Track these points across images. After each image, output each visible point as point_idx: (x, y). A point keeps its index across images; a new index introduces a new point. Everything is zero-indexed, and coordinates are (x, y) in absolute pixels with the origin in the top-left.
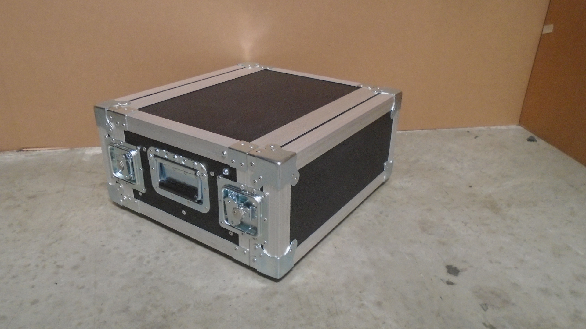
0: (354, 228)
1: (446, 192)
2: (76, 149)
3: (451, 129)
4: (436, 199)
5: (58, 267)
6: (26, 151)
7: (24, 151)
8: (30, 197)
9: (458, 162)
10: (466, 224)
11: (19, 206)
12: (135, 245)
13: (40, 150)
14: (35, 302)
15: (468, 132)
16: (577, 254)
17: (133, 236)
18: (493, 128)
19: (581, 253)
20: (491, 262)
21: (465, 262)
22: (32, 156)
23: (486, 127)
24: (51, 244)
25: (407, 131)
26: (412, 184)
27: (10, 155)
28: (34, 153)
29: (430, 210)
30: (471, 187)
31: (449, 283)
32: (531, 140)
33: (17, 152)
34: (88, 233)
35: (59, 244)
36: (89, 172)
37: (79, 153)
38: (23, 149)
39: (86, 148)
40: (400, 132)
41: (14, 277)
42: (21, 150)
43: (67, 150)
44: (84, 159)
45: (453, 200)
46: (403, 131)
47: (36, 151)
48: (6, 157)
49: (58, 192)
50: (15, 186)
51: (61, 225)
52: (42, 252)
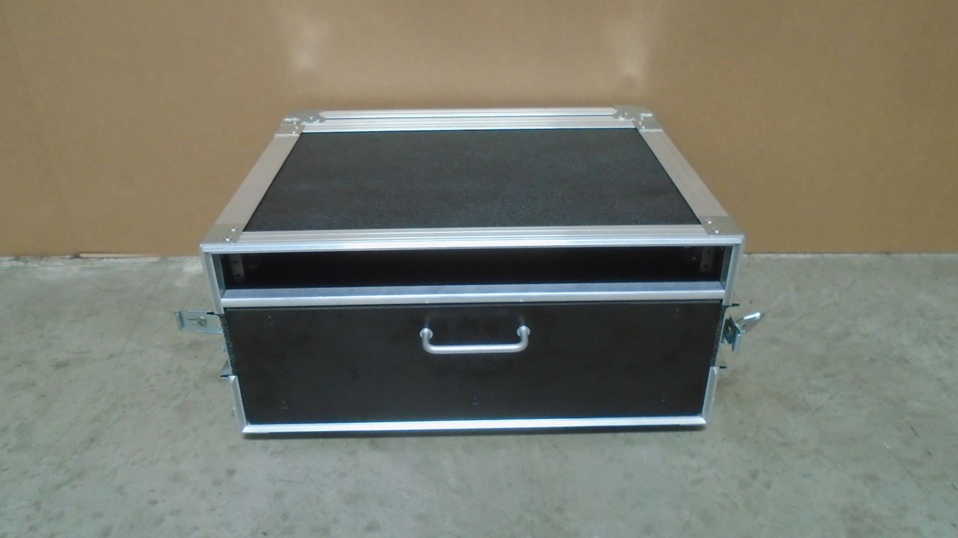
0: (688, 513)
1: (912, 428)
2: (170, 259)
3: (925, 255)
4: (888, 447)
6: (85, 258)
7: (82, 258)
8: (59, 366)
9: (941, 343)
11: (33, 384)
12: (213, 509)
13: (108, 258)
17: (217, 483)
22: (93, 269)
24: (58, 487)
25: (823, 255)
26: (831, 398)
27: (58, 266)
28: (98, 264)
29: (871, 478)
33: (71, 259)
34: (133, 464)
35: (73, 488)
37: (173, 267)
38: (82, 255)
39: (188, 258)
40: (809, 256)
42: (77, 256)
43: (155, 259)
44: (178, 284)
45: (929, 453)
46: (817, 256)
47: (103, 258)
48: (50, 269)
49: (111, 356)
50: (41, 336)
51: (92, 440)
52: (37, 505)
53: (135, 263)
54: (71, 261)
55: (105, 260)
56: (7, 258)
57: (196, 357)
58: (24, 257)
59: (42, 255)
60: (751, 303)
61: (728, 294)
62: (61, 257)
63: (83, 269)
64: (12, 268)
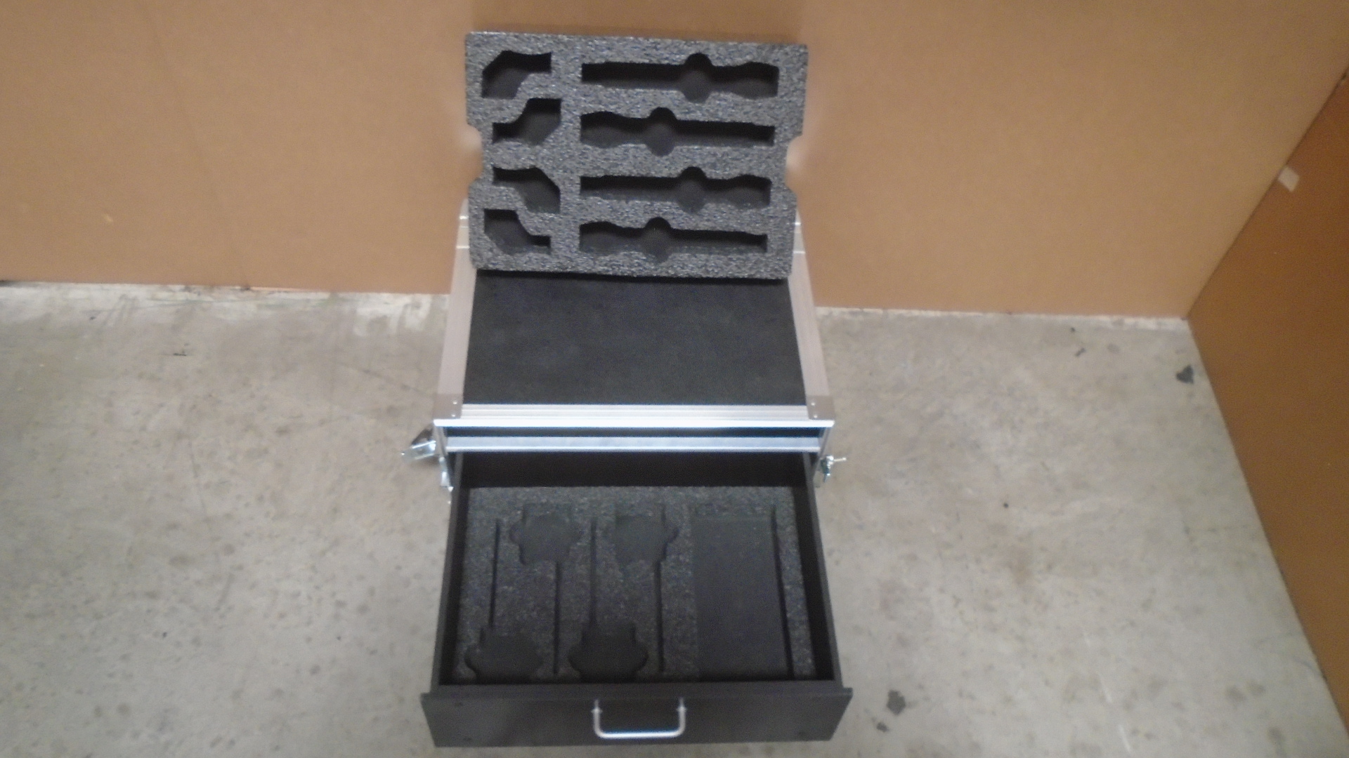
1: (957, 515)
2: (341, 295)
3: (1043, 316)
4: (933, 531)
5: (340, 604)
6: (256, 291)
7: (253, 291)
8: (282, 431)
9: (1013, 428)
10: (957, 601)
11: (266, 451)
13: (279, 292)
14: (315, 670)
15: (1073, 330)
16: (1102, 699)
18: (1129, 321)
19: (1109, 699)
20: (961, 694)
21: (921, 687)
22: (269, 307)
23: (1116, 318)
24: (323, 553)
26: (907, 483)
27: (232, 301)
28: (270, 301)
29: (912, 558)
30: (1006, 505)
31: (882, 727)
32: (1185, 376)
33: (242, 290)
35: (335, 554)
36: (367, 372)
37: (346, 308)
39: (358, 295)
41: (282, 616)
42: (247, 288)
43: (324, 295)
44: (356, 331)
45: (961, 538)
47: (273, 292)
48: (227, 305)
49: (322, 423)
50: (252, 396)
51: (335, 510)
52: (313, 568)
53: (308, 301)
54: (241, 294)
55: (276, 295)
56: (177, 287)
57: (397, 425)
58: (194, 286)
59: (212, 284)
60: (871, 374)
61: (822, 450)
62: (231, 287)
63: (259, 307)
64: (188, 302)
